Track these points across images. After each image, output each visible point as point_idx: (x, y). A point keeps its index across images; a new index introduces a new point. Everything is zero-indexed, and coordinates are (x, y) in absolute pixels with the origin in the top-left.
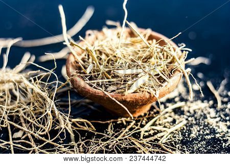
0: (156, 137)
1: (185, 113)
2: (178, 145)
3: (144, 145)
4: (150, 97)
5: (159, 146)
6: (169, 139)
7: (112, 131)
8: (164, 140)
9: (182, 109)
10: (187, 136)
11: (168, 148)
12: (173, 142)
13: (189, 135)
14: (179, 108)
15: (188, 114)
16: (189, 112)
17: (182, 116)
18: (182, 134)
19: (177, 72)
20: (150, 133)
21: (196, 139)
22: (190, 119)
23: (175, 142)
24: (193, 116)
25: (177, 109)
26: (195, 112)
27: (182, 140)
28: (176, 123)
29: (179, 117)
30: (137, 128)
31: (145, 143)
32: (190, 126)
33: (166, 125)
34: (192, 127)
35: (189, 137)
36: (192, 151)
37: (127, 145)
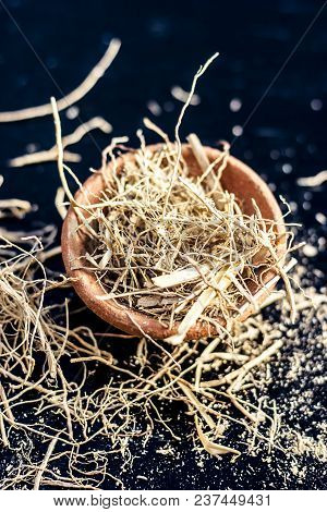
1: (282, 317)
2: (263, 398)
6: (246, 383)
7: (145, 358)
9: (278, 307)
10: (280, 375)
12: (254, 391)
13: (284, 373)
14: (273, 305)
15: (287, 321)
18: (271, 371)
20: (214, 365)
21: (295, 384)
22: (290, 333)
23: (258, 390)
24: (296, 326)
25: (268, 309)
26: (301, 317)
27: (271, 385)
28: (264, 343)
29: (269, 328)
30: (190, 351)
31: (203, 391)
32: (288, 351)
33: (246, 346)
34: (292, 355)
35: (284, 379)
36: (287, 412)
37: (170, 393)
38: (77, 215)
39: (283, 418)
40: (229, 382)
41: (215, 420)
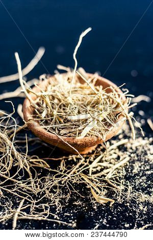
0: (102, 173)
1: (128, 150)
2: (122, 180)
3: (92, 181)
4: (98, 140)
5: (106, 182)
6: (114, 175)
7: (64, 168)
8: (110, 176)
9: (125, 146)
10: (130, 171)
11: (113, 183)
13: (132, 170)
14: (123, 145)
15: (131, 151)
16: (131, 148)
17: (125, 152)
18: (125, 170)
19: (121, 117)
20: (97, 169)
21: (137, 175)
22: (132, 155)
23: (120, 178)
24: (135, 152)
25: (121, 147)
26: (137, 149)
27: (126, 175)
28: (121, 159)
29: (122, 153)
30: (86, 164)
31: (93, 178)
32: (132, 162)
33: (112, 161)
34: (134, 164)
35: (131, 173)
36: (135, 185)
37: (77, 180)
39: (133, 188)
40: (105, 174)
41: (101, 190)
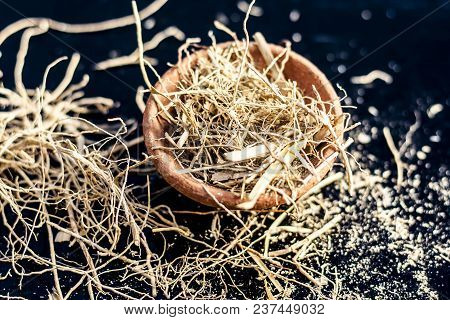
0: (288, 249)
1: (341, 196)
2: (325, 265)
3: (268, 264)
5: (294, 267)
6: (310, 252)
7: (218, 232)
8: (302, 255)
9: (337, 187)
10: (340, 245)
11: (307, 271)
12: (317, 259)
13: (344, 243)
14: (332, 185)
15: (346, 199)
16: (347, 193)
17: (335, 202)
18: (332, 241)
20: (280, 237)
21: (354, 253)
22: (348, 209)
23: (321, 258)
24: (354, 203)
25: (328, 189)
26: (358, 194)
27: (332, 254)
28: (326, 217)
29: (330, 205)
30: (259, 226)
31: (270, 259)
32: (346, 224)
33: (309, 220)
34: (350, 228)
35: (344, 248)
36: (347, 277)
37: (242, 262)
38: (156, 103)
39: (343, 282)
40: (294, 251)
41: (283, 285)
